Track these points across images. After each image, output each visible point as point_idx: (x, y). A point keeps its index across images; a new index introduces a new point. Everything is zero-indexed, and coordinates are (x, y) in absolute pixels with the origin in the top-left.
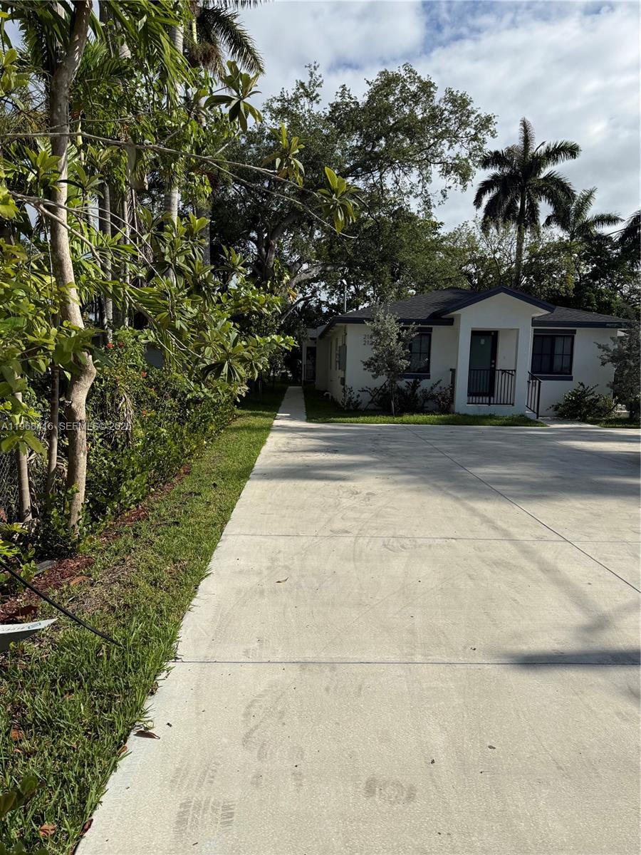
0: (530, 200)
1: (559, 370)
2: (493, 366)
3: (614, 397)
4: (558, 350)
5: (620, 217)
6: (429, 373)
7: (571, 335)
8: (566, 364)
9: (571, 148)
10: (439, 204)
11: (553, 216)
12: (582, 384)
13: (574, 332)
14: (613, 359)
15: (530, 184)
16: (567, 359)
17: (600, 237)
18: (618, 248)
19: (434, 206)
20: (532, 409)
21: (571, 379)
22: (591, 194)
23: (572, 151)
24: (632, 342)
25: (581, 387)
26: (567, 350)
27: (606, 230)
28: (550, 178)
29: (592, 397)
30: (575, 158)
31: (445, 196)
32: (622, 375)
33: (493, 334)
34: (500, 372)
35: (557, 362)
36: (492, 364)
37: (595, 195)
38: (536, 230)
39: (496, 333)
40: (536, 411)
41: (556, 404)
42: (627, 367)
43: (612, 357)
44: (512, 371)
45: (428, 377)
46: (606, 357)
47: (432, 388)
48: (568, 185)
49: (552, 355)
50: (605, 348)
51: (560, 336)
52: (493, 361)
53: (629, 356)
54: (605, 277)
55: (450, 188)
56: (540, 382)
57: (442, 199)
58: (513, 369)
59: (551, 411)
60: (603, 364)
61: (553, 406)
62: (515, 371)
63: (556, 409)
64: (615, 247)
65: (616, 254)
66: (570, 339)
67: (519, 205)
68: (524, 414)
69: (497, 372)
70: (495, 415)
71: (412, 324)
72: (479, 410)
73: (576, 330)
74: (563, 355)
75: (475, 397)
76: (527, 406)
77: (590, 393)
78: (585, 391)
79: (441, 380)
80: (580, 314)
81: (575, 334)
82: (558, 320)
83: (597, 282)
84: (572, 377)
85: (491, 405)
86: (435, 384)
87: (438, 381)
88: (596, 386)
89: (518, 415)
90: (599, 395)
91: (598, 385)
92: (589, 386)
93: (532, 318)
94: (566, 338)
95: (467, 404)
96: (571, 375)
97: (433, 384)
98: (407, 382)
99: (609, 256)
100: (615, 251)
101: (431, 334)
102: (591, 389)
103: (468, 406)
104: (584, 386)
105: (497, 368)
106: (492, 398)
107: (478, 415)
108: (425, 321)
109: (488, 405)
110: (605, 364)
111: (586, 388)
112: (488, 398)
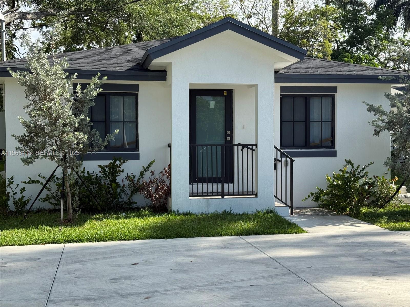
1: (317, 141)
2: (229, 139)
3: (393, 177)
4: (315, 114)
6: (138, 151)
7: (330, 95)
8: (327, 134)
12: (349, 162)
13: (335, 89)
14: (390, 126)
16: (327, 127)
18: (372, 14)
20: (284, 200)
21: (334, 154)
25: (349, 166)
26: (327, 116)
29: (363, 180)
33: (225, 93)
34: (240, 148)
35: (315, 131)
36: (226, 136)
39: (230, 92)
40: (289, 203)
41: (316, 191)
43: (388, 123)
44: (252, 145)
45: (137, 157)
46: (380, 123)
47: (142, 174)
49: (307, 121)
50: (378, 111)
51: (316, 96)
52: (229, 133)
54: (362, 44)
56: (292, 161)
58: (254, 143)
59: (311, 201)
60: (377, 133)
61: (312, 194)
62: (256, 145)
63: (317, 198)
64: (370, 12)
65: (372, 20)
66: (330, 100)
68: (274, 209)
69: (236, 148)
70: (232, 212)
71: (95, 76)
72: (208, 206)
73: (336, 87)
74: (322, 122)
75: (200, 185)
76: (276, 196)
77: (362, 174)
78: (354, 172)
79: (154, 161)
80: (341, 67)
81: (336, 92)
82: (311, 73)
83: (355, 49)
84: (336, 151)
85: (225, 197)
86: (145, 167)
87: (150, 163)
88: (369, 164)
89: (264, 211)
90: (374, 176)
91: (371, 163)
92: (359, 165)
93: (275, 69)
94: (323, 99)
95: (190, 196)
96: (334, 149)
97: (143, 167)
98: (100, 166)
99: (365, 22)
100: (371, 17)
101: (137, 94)
102: (363, 169)
103: (190, 199)
104: (352, 165)
105: (236, 142)
106: (231, 185)
107: (207, 213)
108: (126, 74)
109: (221, 197)
110: (379, 132)
111: (355, 167)
112: (220, 185)
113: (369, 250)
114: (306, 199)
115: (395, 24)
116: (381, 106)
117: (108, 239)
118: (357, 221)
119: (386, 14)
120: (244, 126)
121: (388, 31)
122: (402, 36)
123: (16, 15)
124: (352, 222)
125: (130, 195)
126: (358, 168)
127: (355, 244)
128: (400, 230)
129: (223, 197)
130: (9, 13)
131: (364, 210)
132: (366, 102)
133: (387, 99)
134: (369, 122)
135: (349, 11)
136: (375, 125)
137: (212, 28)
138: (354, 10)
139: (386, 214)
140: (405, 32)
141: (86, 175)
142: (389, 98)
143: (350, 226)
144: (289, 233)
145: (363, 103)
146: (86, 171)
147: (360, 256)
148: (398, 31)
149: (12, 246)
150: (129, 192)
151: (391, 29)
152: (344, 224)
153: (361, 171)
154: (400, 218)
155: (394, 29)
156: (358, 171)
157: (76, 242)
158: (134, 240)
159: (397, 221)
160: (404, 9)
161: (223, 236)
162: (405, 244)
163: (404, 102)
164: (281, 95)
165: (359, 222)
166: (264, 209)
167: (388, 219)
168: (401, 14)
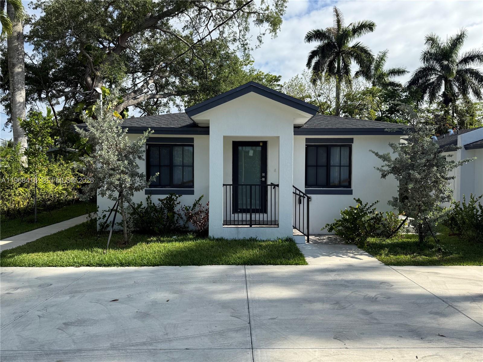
0: (344, 62)
1: (337, 183)
2: (263, 179)
4: (335, 161)
5: (406, 70)
6: (193, 188)
7: (348, 145)
8: (344, 176)
9: (369, 25)
10: (256, 48)
11: (360, 71)
12: (358, 201)
13: (351, 140)
14: (395, 170)
15: (343, 51)
16: (345, 171)
17: (392, 84)
18: (406, 92)
19: (252, 49)
20: (301, 230)
21: (350, 193)
22: (384, 54)
23: (370, 27)
24: (416, 149)
26: (345, 162)
27: (396, 79)
28: (356, 47)
29: (371, 216)
30: (372, 31)
31: (260, 41)
32: (407, 190)
33: (261, 144)
34: (273, 187)
35: (335, 174)
36: (262, 177)
37: (388, 55)
38: (349, 82)
39: (265, 143)
40: (306, 232)
42: (411, 180)
43: (393, 168)
45: (192, 193)
46: (386, 168)
47: (195, 205)
48: (369, 52)
49: (328, 166)
50: (385, 158)
51: (336, 146)
52: (264, 174)
53: (412, 167)
55: (264, 34)
56: (308, 198)
57: (258, 43)
60: (384, 176)
61: (328, 225)
62: (278, 185)
63: (331, 229)
64: (404, 90)
65: (406, 96)
66: (347, 149)
67: (336, 66)
68: (292, 237)
69: (269, 187)
70: (257, 239)
71: (146, 131)
72: (238, 233)
73: (353, 139)
74: (340, 166)
75: (240, 215)
76: (295, 226)
77: (369, 211)
78: (363, 208)
79: (203, 196)
80: (358, 122)
81: (353, 143)
82: (330, 127)
83: (393, 115)
84: (352, 190)
85: (253, 226)
86: (197, 200)
87: (200, 197)
88: (375, 203)
89: (284, 239)
90: (380, 213)
91: (378, 201)
92: (367, 203)
93: (294, 125)
94: (342, 148)
95: (223, 225)
96: (351, 188)
97: (196, 200)
98: (159, 200)
99: (401, 98)
100: (405, 94)
101: (193, 145)
102: (371, 206)
103: (223, 227)
104: (361, 203)
105: (269, 182)
106: (265, 215)
107: (237, 238)
108: (181, 130)
109: (249, 226)
110: (385, 175)
111: (364, 204)
112: (248, 215)
113: (352, 292)
114: (323, 228)
115: (423, 99)
116: (389, 153)
117: (133, 265)
118: (361, 252)
119: (416, 92)
120: (275, 169)
121: (417, 103)
122: (428, 107)
123: (148, 96)
124: (356, 253)
125: (186, 221)
126: (366, 205)
127: (343, 283)
128: (394, 265)
129: (251, 226)
130: (143, 94)
131: (371, 240)
132: (372, 150)
133: (391, 148)
134: (374, 167)
135: (389, 91)
136: (380, 170)
137: (238, 90)
138: (393, 89)
139: (387, 246)
140: (430, 104)
141: (152, 205)
142: (392, 147)
143: (352, 257)
144: (290, 265)
145: (370, 151)
146: (152, 203)
147: (337, 303)
148: (425, 103)
149: (55, 267)
150: (185, 218)
151: (420, 102)
152: (346, 255)
153: (369, 208)
154: (399, 250)
155: (422, 102)
156: (366, 208)
157: (105, 266)
158: (153, 266)
159: (396, 253)
160: (429, 88)
161: (231, 265)
162: (392, 286)
163: (408, 150)
164: (306, 145)
165: (362, 253)
166: (284, 237)
167: (389, 252)
168: (428, 92)
